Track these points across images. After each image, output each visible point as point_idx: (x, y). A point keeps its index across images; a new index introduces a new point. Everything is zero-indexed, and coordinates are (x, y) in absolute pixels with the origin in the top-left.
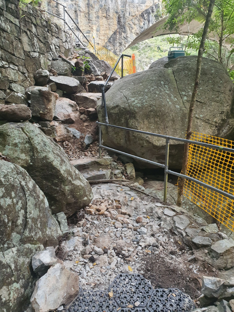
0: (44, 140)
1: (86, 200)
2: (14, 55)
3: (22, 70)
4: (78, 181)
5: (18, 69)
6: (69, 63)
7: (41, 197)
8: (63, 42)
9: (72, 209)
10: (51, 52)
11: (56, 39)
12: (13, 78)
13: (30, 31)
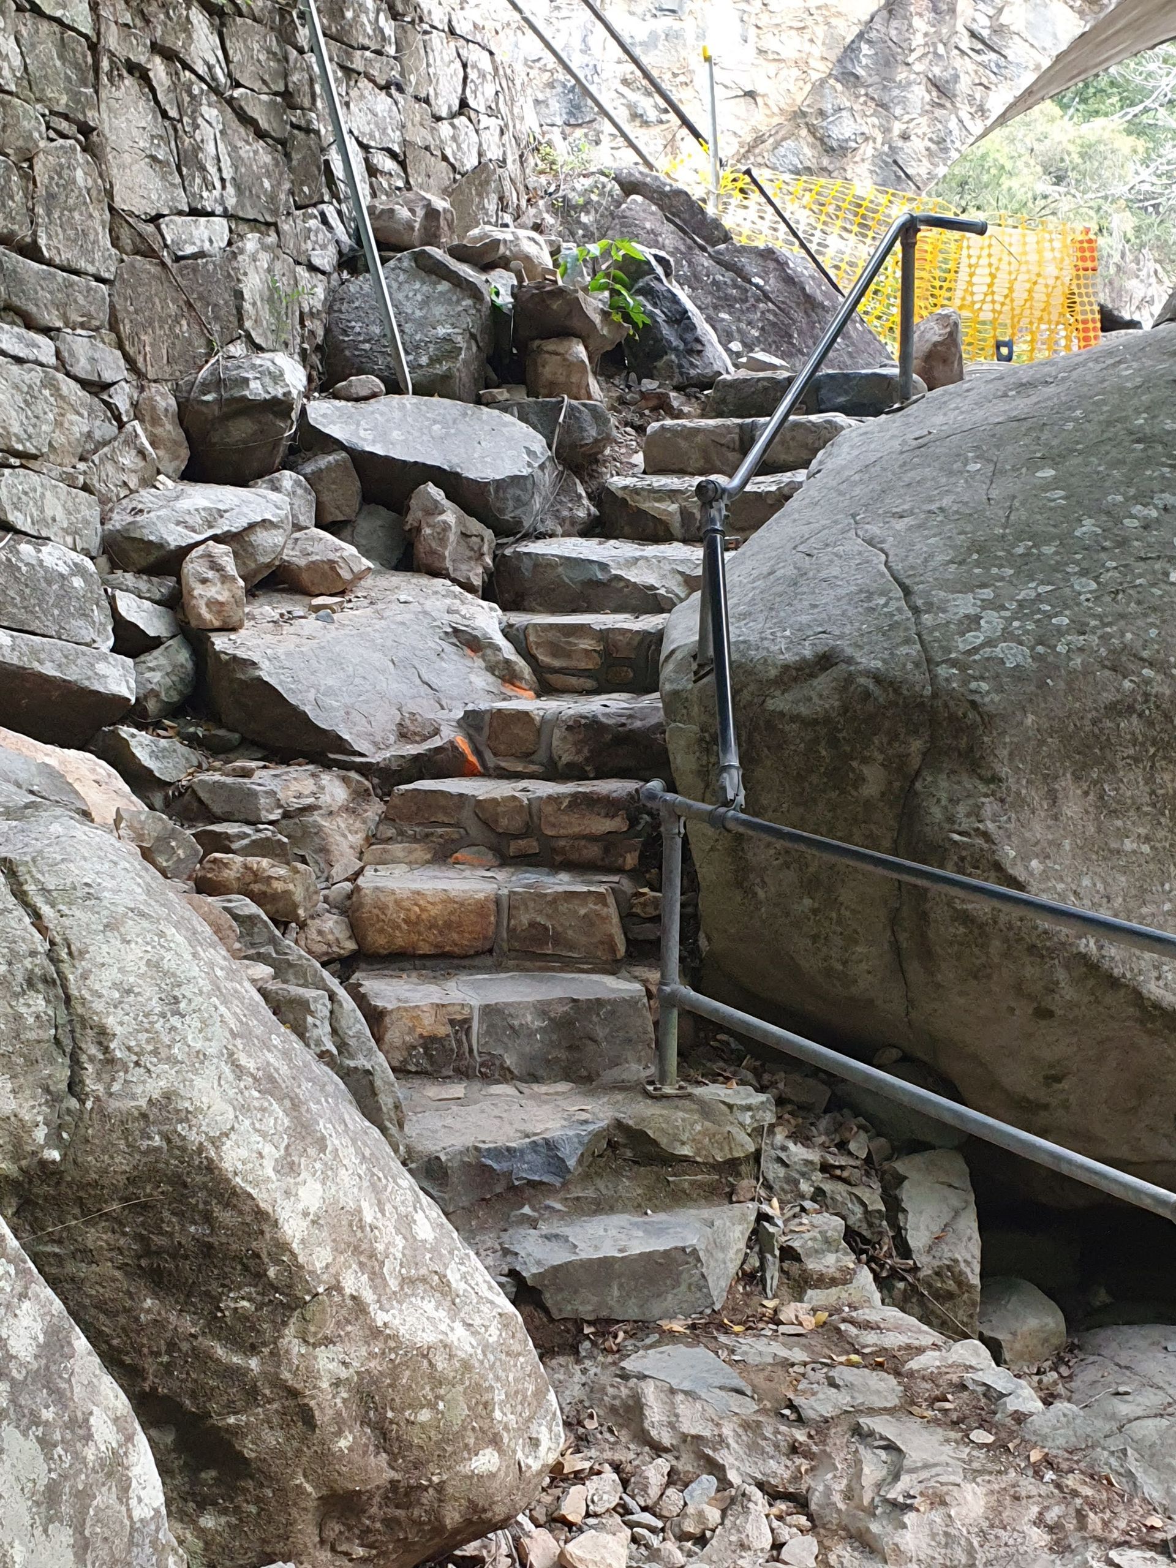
0: (169, 962)
1: (492, 1476)
2: (31, 251)
3: (92, 360)
4: (429, 1306)
5: (58, 354)
6: (474, 292)
7: (104, 1433)
8: (439, 119)
9: (371, 1546)
10: (330, 211)
11: (383, 95)
12: (16, 428)
13: (169, 55)
